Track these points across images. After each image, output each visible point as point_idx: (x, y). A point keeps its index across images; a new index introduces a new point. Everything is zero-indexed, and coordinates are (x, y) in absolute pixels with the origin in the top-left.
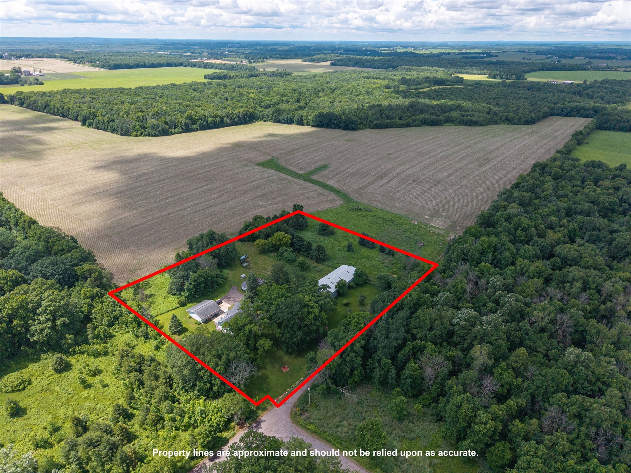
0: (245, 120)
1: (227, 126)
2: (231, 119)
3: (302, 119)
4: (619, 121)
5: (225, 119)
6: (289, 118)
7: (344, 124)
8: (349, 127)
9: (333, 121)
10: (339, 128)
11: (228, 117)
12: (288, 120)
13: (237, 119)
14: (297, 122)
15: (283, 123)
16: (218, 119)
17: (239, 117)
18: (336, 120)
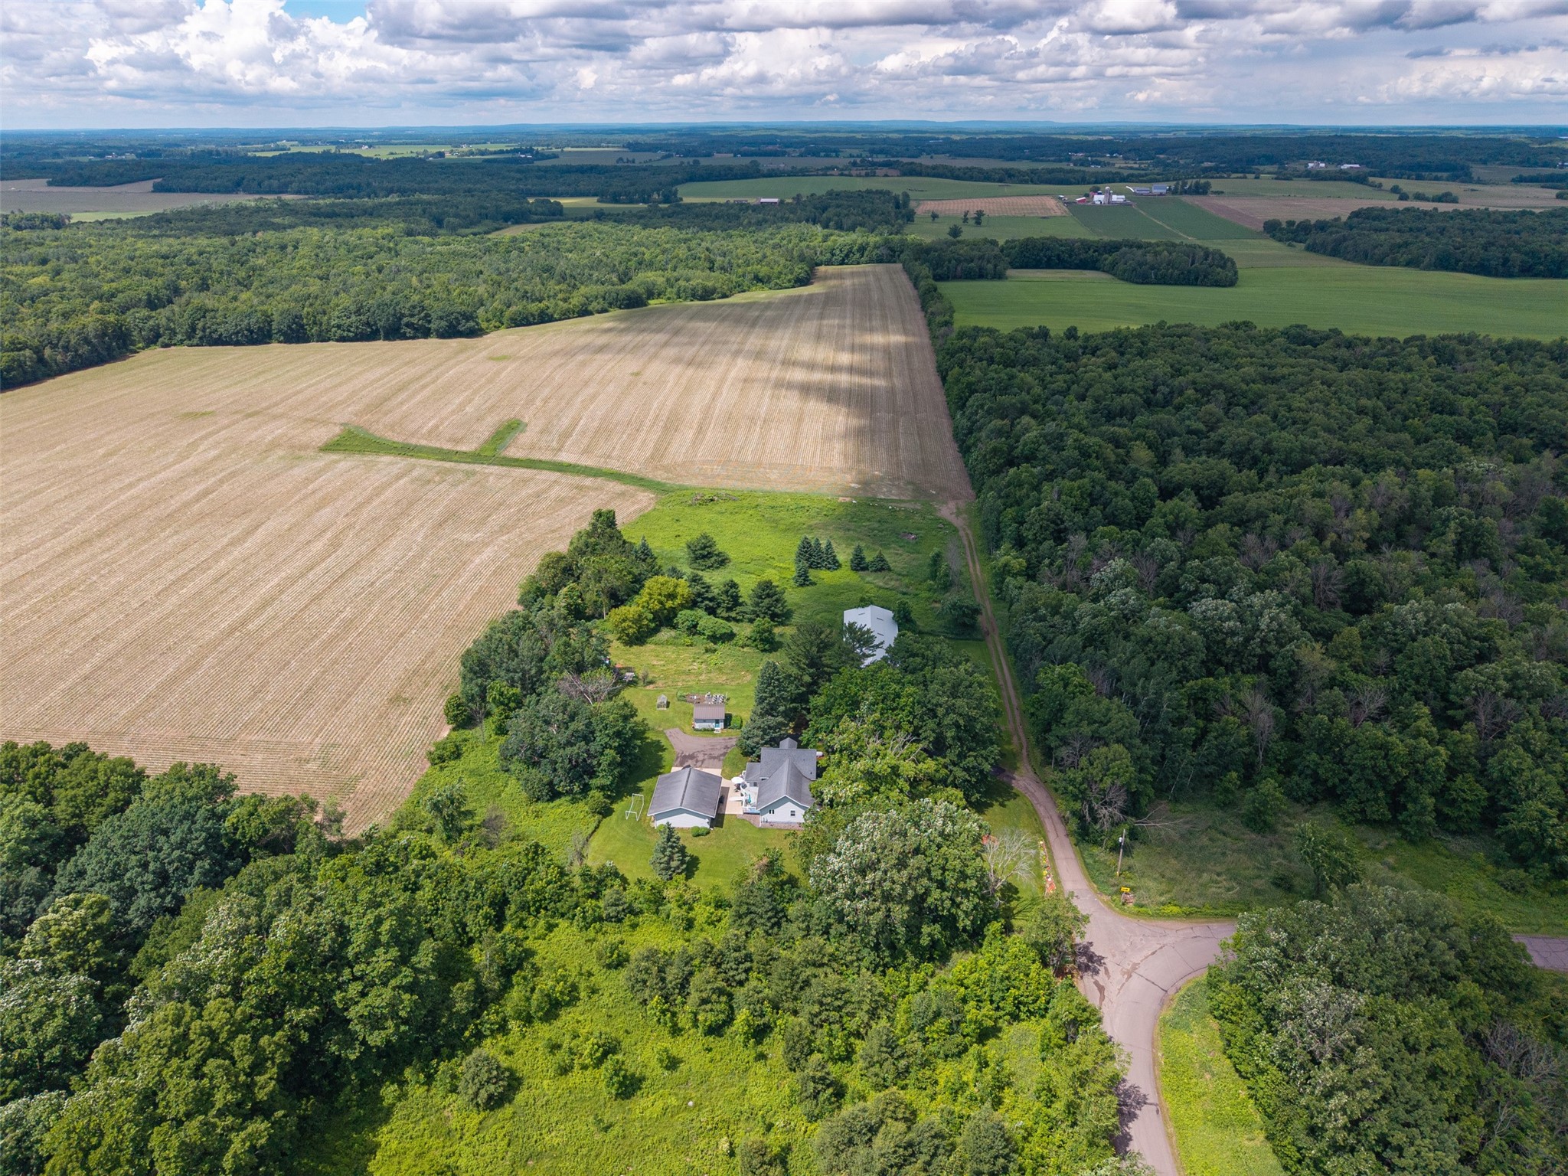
0: (109, 349)
1: (61, 372)
2: (66, 348)
3: (302, 326)
4: (959, 261)
5: (47, 352)
6: (255, 328)
7: (444, 323)
8: (461, 328)
9: (405, 320)
10: (426, 334)
11: (54, 347)
12: (252, 332)
13: (84, 349)
14: (285, 334)
15: (238, 343)
16: (28, 352)
17: (87, 341)
18: (412, 316)
